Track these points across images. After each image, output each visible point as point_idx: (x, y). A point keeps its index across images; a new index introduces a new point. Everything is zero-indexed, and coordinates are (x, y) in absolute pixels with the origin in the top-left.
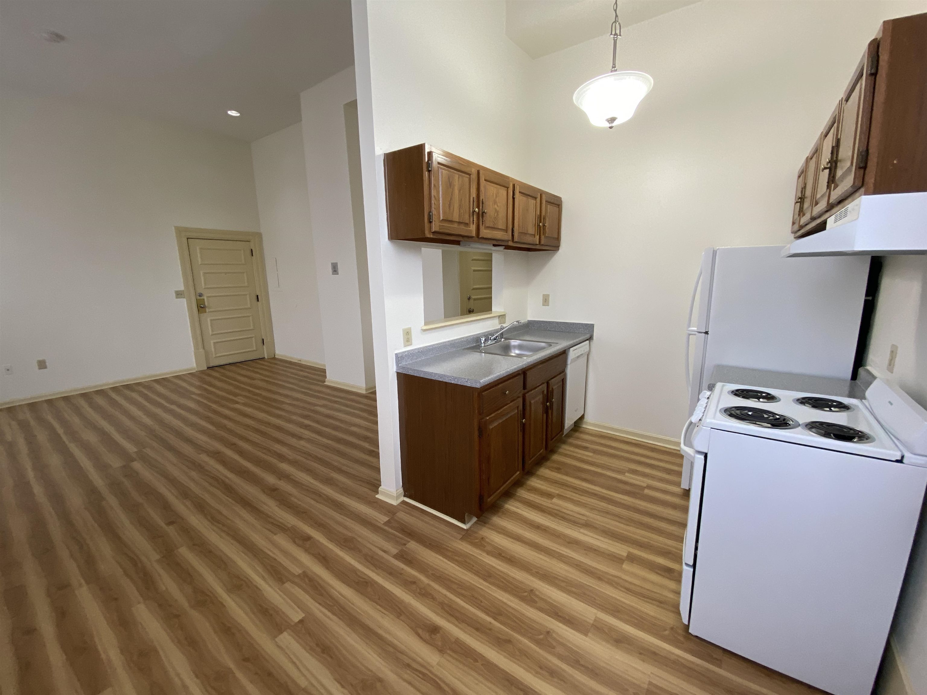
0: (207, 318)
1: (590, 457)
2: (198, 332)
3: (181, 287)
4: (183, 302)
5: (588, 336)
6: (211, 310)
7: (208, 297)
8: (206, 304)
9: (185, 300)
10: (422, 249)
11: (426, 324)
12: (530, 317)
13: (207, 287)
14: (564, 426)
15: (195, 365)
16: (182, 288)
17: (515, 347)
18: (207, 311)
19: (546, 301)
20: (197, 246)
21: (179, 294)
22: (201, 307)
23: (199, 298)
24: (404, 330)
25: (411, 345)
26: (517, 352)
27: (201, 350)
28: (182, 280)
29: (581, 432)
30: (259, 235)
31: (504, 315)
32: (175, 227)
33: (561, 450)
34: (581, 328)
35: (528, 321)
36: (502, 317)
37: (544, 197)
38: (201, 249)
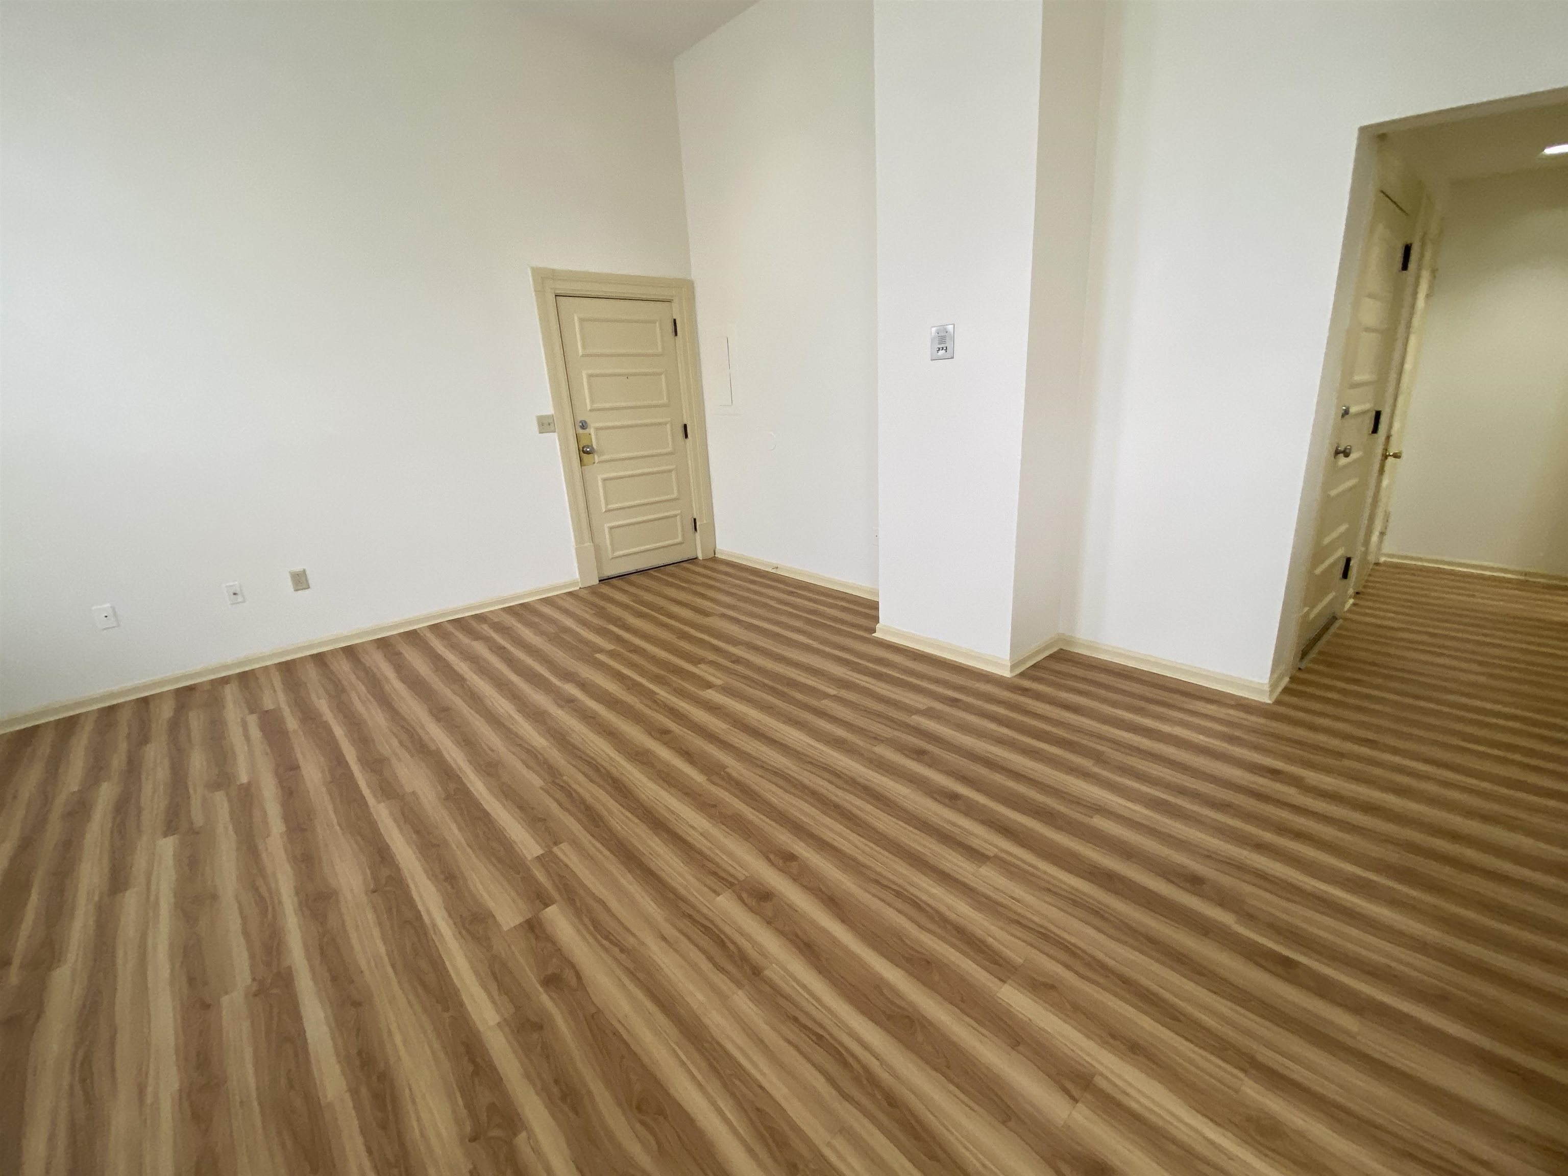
0: (599, 473)
2: (582, 505)
3: (548, 408)
4: (553, 441)
6: (605, 457)
7: (597, 429)
8: (595, 446)
9: (556, 436)
13: (596, 406)
15: (577, 575)
16: (549, 410)
18: (597, 461)
20: (575, 311)
21: (545, 424)
22: (585, 451)
23: (580, 431)
27: (588, 544)
30: (687, 287)
32: (533, 269)
38: (582, 320)
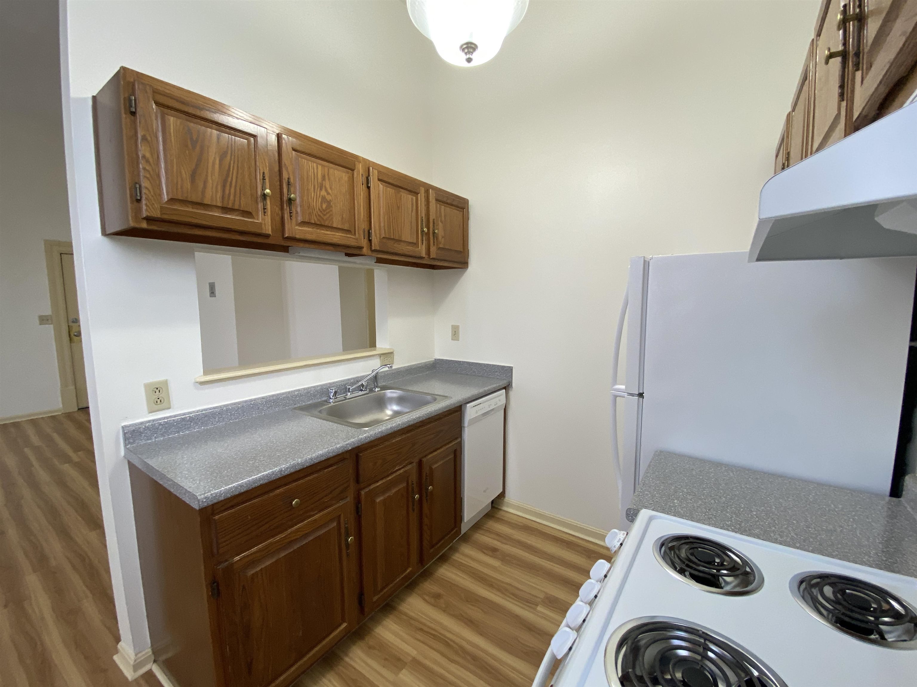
1: (494, 568)
2: (69, 365)
3: (48, 311)
4: (50, 329)
5: (503, 383)
9: (52, 326)
10: (197, 254)
11: (206, 373)
12: (438, 355)
14: (461, 518)
15: (61, 406)
17: (391, 400)
19: (455, 333)
21: (43, 320)
24: (147, 386)
25: (169, 408)
26: (395, 408)
27: (71, 387)
28: (50, 304)
29: (500, 520)
31: (392, 353)
33: (457, 557)
34: (497, 372)
35: (435, 360)
36: (388, 356)
37: (432, 194)
